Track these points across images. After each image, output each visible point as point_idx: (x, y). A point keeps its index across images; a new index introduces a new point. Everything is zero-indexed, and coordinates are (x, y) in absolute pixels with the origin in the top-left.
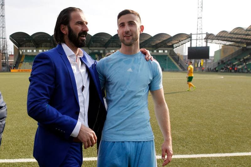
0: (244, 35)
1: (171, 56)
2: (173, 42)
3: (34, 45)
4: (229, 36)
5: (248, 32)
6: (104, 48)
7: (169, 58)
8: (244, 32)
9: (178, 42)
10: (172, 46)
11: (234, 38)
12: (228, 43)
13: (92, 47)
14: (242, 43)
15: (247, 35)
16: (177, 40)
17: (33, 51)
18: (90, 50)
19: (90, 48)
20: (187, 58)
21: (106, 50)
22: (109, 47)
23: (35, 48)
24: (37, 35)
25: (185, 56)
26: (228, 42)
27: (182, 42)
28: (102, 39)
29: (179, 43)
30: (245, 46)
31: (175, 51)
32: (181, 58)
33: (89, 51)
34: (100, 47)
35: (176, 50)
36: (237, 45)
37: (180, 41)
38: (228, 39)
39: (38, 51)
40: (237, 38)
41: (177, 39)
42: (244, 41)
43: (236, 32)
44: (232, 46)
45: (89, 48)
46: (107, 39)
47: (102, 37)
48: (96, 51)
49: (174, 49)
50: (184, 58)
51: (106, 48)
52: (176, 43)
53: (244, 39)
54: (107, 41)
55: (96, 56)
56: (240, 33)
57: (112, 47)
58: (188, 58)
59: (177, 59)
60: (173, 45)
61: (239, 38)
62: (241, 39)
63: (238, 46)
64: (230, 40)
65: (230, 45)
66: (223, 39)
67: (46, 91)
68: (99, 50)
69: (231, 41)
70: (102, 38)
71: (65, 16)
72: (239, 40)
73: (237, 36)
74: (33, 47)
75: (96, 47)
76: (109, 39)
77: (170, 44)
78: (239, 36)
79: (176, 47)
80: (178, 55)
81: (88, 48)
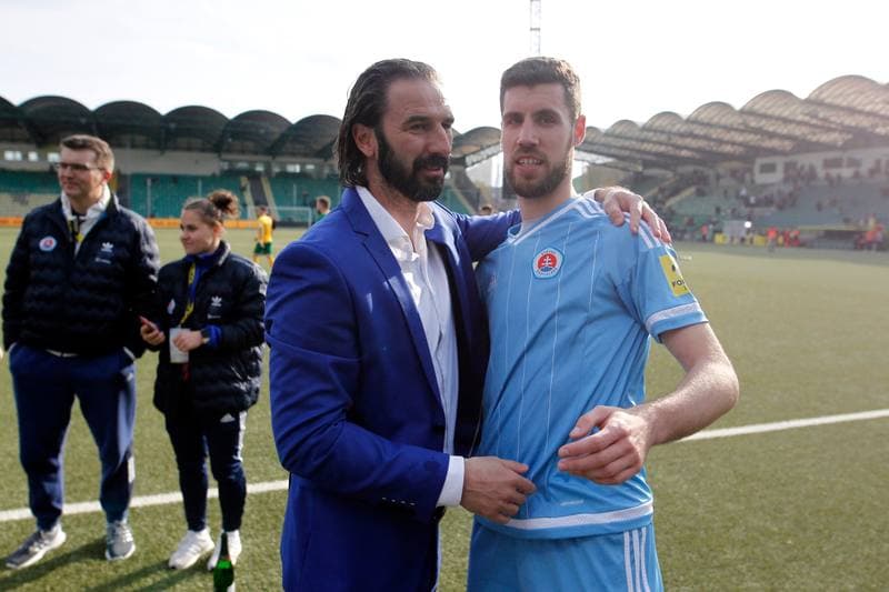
0: (637, 140)
1: (459, 188)
2: (466, 149)
3: (28, 136)
4: (603, 140)
5: (645, 133)
6: (269, 158)
7: (453, 195)
8: (637, 134)
9: (478, 151)
10: (461, 162)
11: (615, 147)
12: (601, 160)
13: (229, 151)
14: (634, 160)
15: (643, 141)
16: (476, 145)
17: (25, 157)
18: (225, 161)
19: (224, 156)
20: (500, 194)
21: (273, 164)
22: (282, 154)
23: (34, 146)
24: (40, 106)
25: (497, 189)
26: (600, 157)
27: (488, 151)
28: (262, 131)
29: (482, 153)
30: (640, 169)
31: (469, 175)
32: (485, 195)
33: (222, 164)
34: (256, 153)
35: (472, 173)
36: (622, 164)
37: (482, 149)
38: (602, 149)
39: (43, 157)
40: (622, 148)
41: (475, 142)
42: (638, 156)
43: (618, 131)
44: (610, 167)
45: (219, 156)
46: (277, 131)
47: (263, 124)
48: (243, 165)
49: (468, 169)
50: (494, 195)
51: (274, 158)
52: (473, 153)
53: (639, 151)
54: (276, 136)
55: (244, 181)
56: (630, 135)
57: (293, 154)
58: (504, 197)
59: (475, 197)
60: (463, 158)
61: (626, 148)
62: (632, 150)
63: (624, 169)
64: (606, 151)
65: (605, 165)
66: (590, 148)
67: (325, 378)
68: (253, 163)
69: (608, 155)
70: (262, 128)
71: (368, 95)
72: (627, 153)
73: (621, 143)
74: (27, 141)
75: (243, 152)
76: (284, 129)
77: (458, 156)
78: (627, 143)
79: (473, 164)
80: (478, 186)
81: (216, 155)
